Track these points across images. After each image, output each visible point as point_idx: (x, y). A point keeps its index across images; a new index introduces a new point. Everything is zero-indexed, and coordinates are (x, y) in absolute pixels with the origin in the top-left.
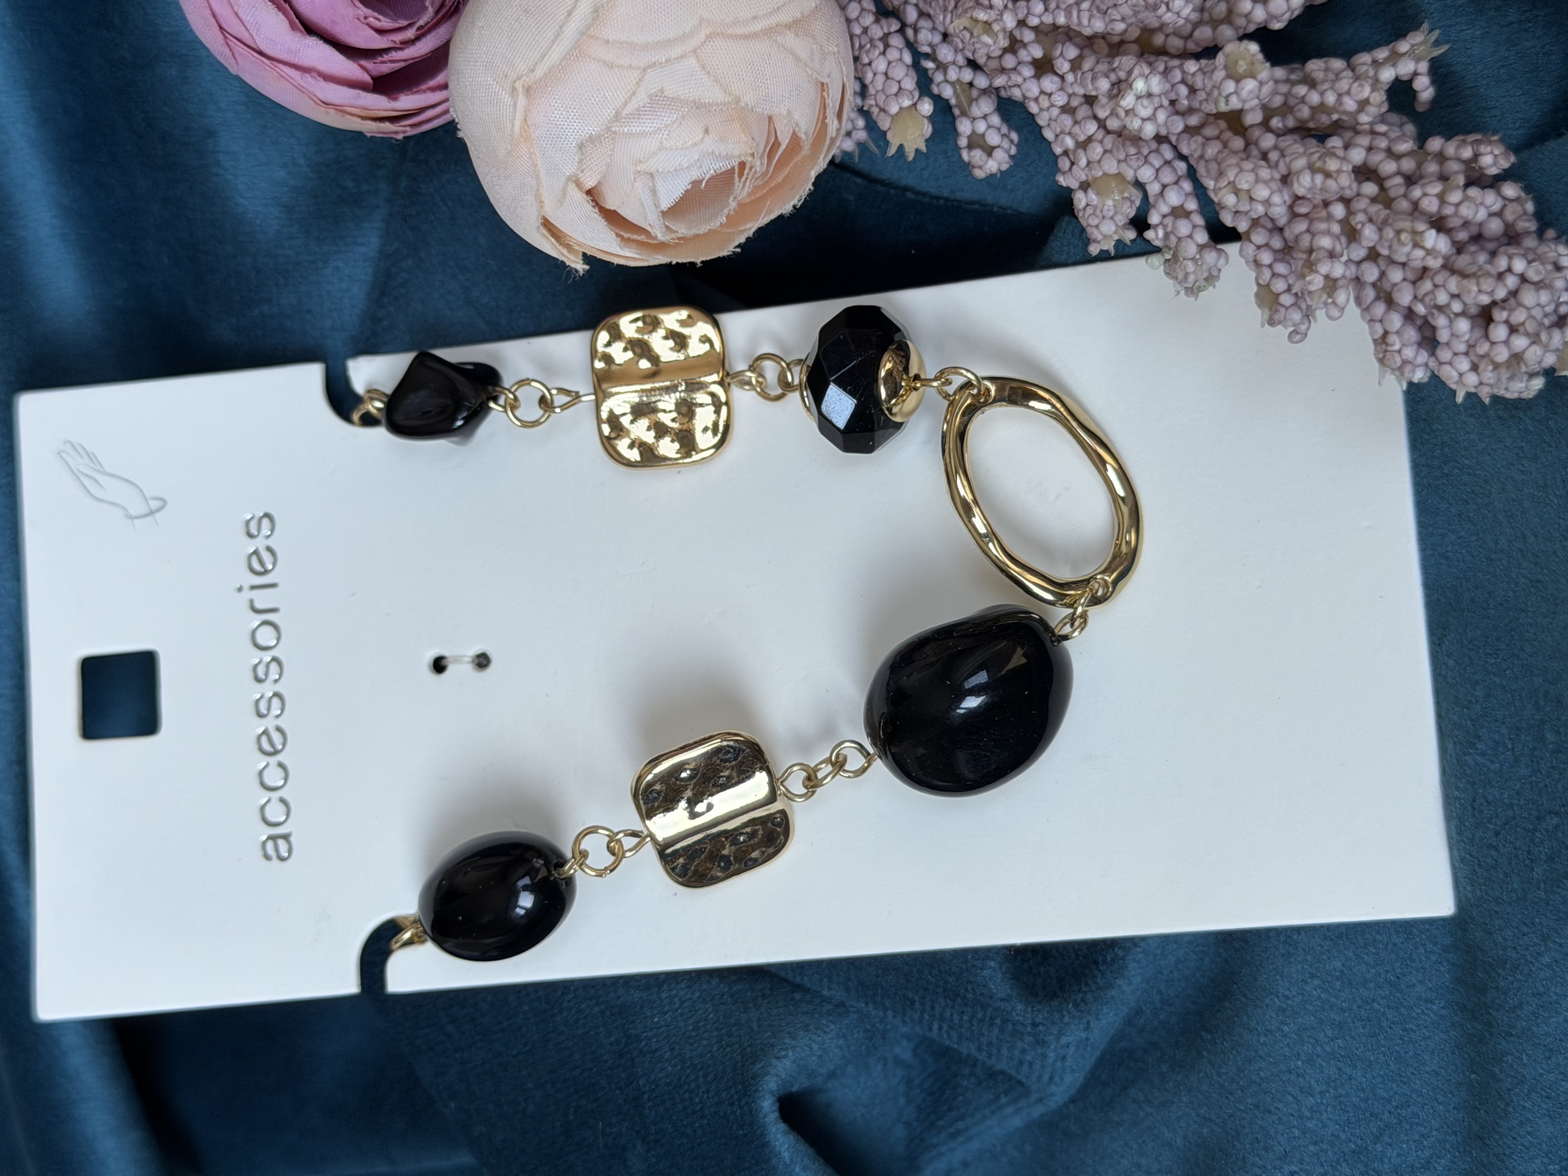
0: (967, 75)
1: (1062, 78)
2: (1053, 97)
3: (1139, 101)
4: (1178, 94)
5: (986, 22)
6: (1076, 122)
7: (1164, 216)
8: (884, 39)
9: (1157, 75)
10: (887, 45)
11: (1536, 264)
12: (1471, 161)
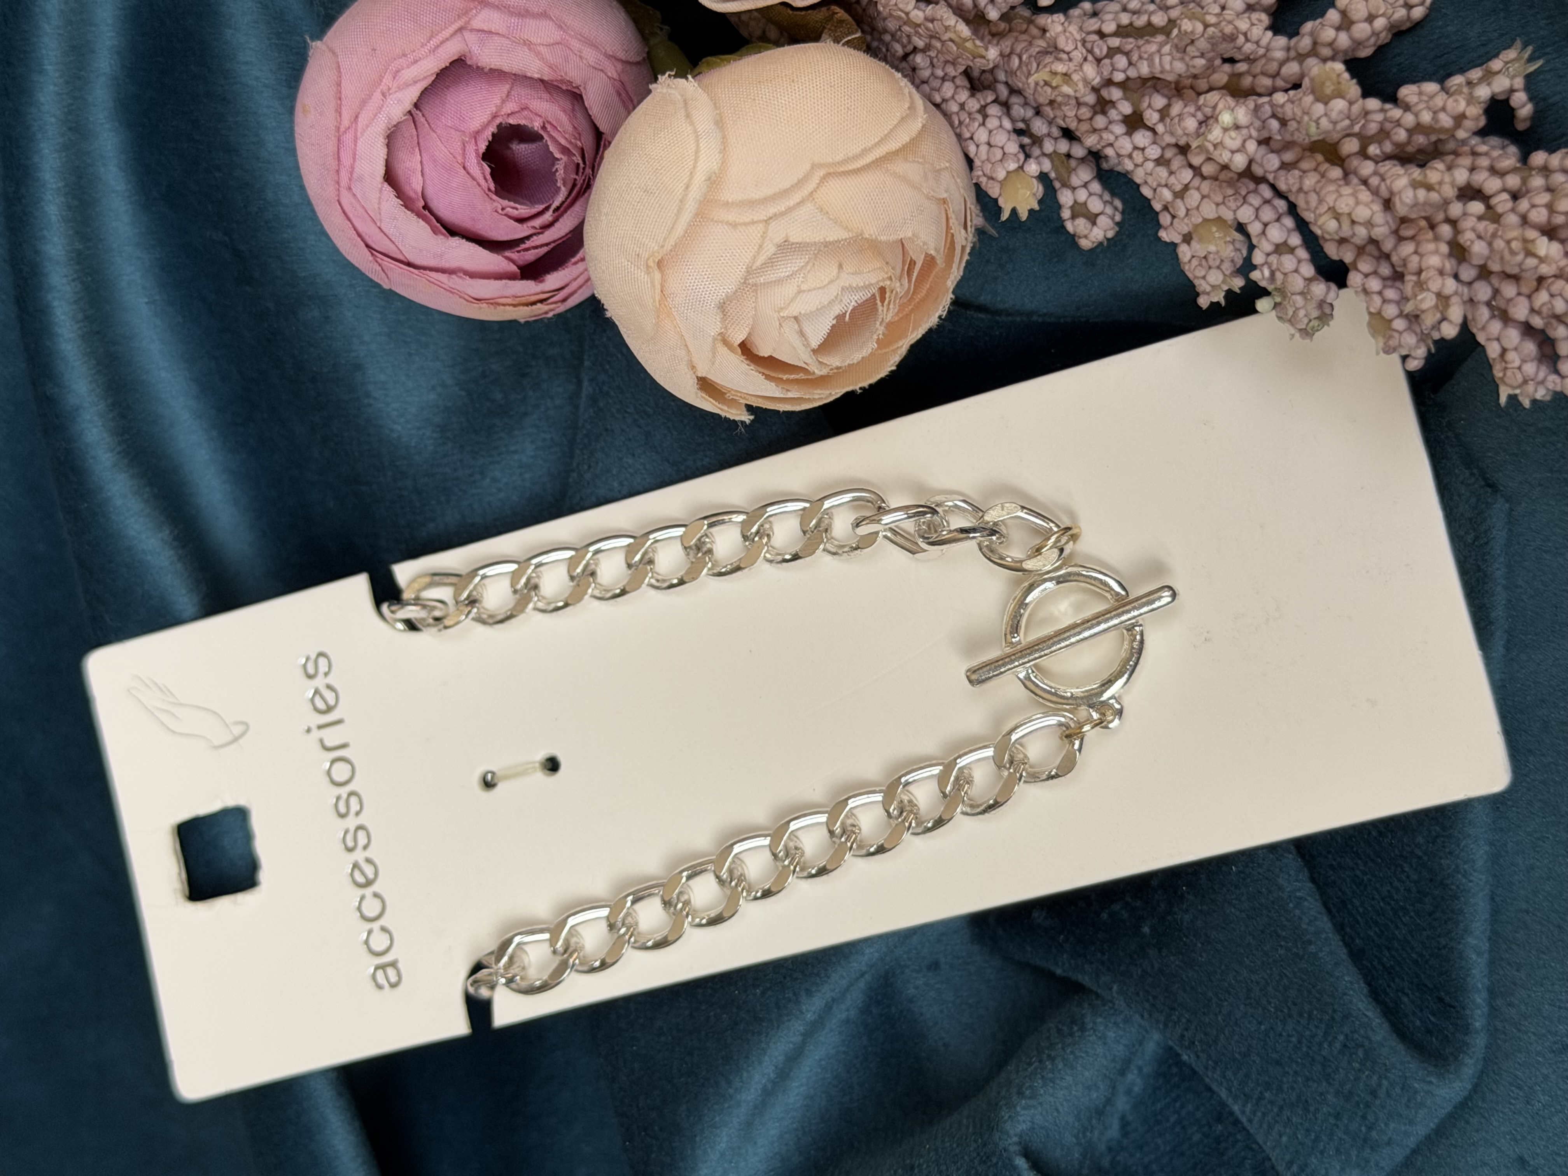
0: (1063, 146)
1: (1153, 130)
2: (1146, 150)
3: (1227, 134)
4: (1270, 130)
5: (1065, 74)
6: (1171, 173)
7: (1268, 255)
8: (982, 111)
9: (1243, 107)
10: (985, 116)
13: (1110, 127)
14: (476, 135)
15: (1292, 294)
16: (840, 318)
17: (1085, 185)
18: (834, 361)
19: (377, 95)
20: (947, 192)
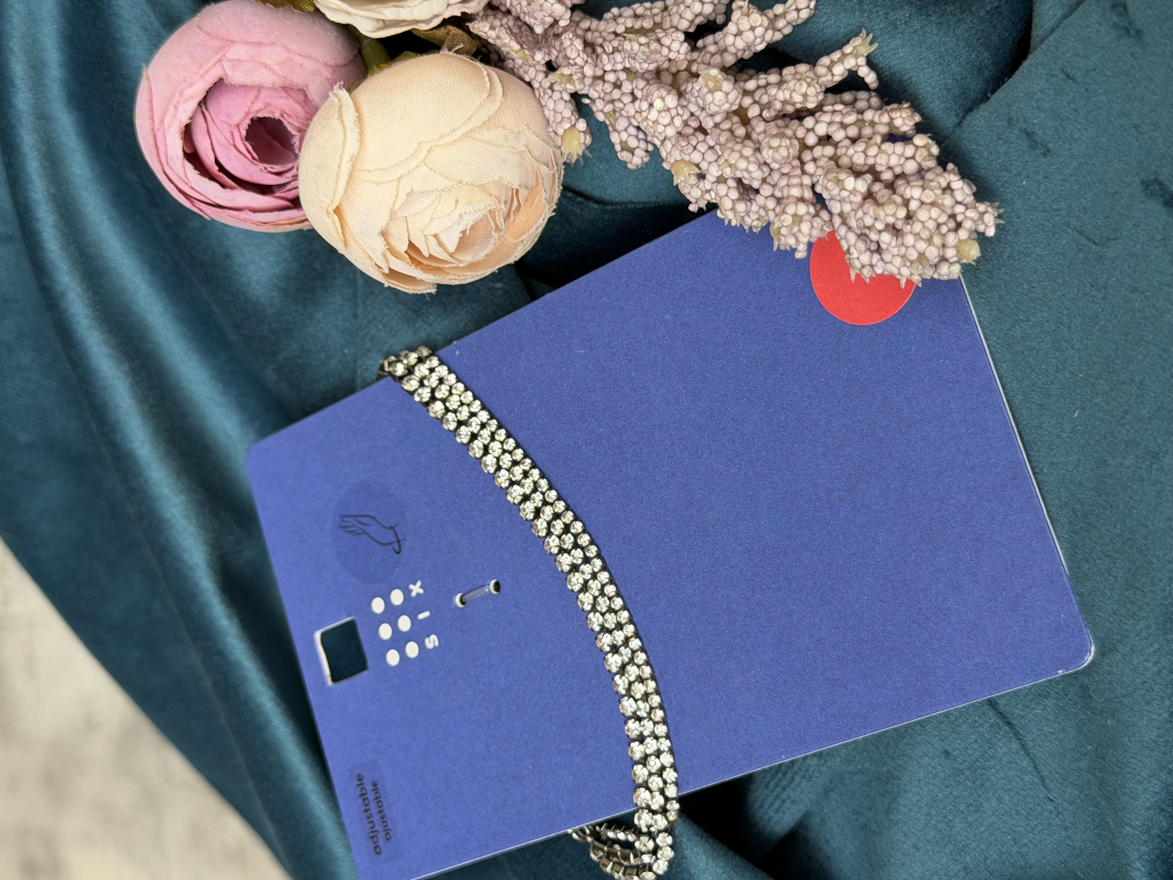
7: (713, 183)
8: (551, 88)
9: (671, 95)
10: (553, 91)
11: (927, 191)
12: (890, 124)
13: (621, 98)
14: (238, 126)
15: (725, 210)
16: (464, 232)
17: (626, 130)
18: (467, 258)
19: (172, 108)
20: (525, 146)
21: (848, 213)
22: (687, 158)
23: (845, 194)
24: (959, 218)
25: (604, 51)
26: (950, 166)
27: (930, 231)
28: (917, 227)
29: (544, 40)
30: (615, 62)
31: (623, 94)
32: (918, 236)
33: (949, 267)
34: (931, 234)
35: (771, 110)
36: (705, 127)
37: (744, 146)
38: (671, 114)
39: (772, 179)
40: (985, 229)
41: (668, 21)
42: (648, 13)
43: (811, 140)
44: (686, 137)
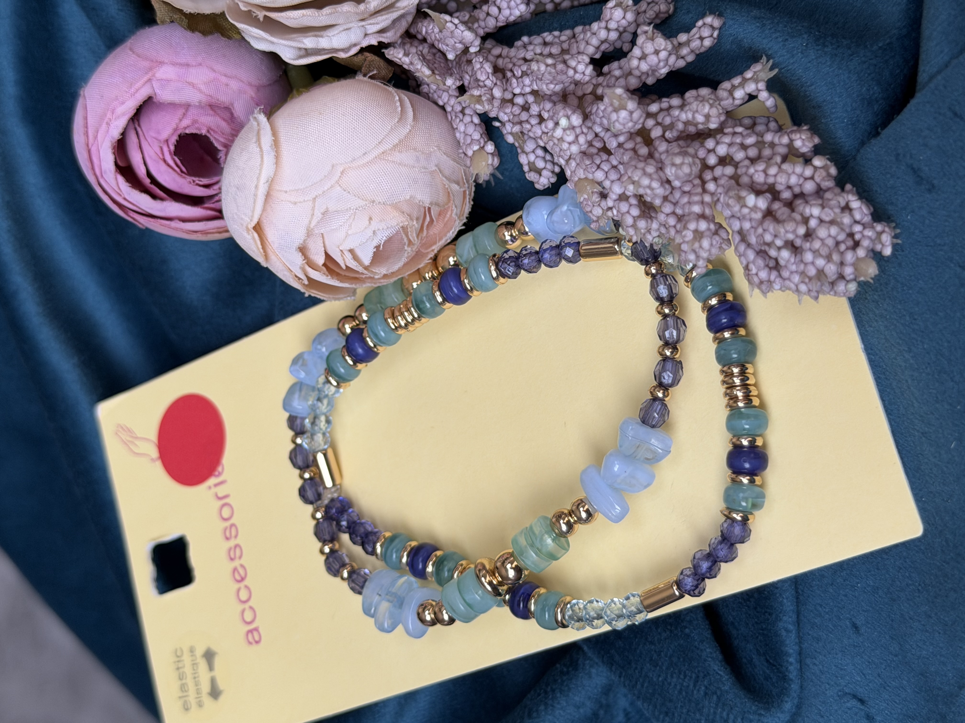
3: (565, 132)
7: (615, 200)
8: (462, 111)
9: (576, 114)
10: (464, 114)
11: (826, 210)
12: (790, 146)
13: (529, 120)
14: (167, 141)
15: (627, 227)
16: (378, 247)
17: (533, 151)
19: (104, 123)
20: (436, 166)
21: (748, 230)
22: (590, 176)
23: (745, 211)
24: (857, 237)
25: (514, 75)
26: (848, 187)
27: (829, 248)
28: (817, 245)
29: (458, 65)
30: (524, 85)
31: (530, 116)
32: (817, 253)
33: (846, 285)
34: (830, 251)
35: (674, 131)
36: (609, 148)
37: (647, 164)
38: (575, 132)
39: (674, 197)
40: (881, 249)
41: (575, 47)
42: (557, 40)
43: (712, 160)
44: (591, 156)
